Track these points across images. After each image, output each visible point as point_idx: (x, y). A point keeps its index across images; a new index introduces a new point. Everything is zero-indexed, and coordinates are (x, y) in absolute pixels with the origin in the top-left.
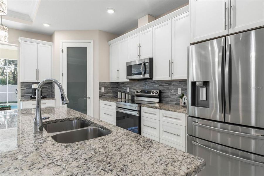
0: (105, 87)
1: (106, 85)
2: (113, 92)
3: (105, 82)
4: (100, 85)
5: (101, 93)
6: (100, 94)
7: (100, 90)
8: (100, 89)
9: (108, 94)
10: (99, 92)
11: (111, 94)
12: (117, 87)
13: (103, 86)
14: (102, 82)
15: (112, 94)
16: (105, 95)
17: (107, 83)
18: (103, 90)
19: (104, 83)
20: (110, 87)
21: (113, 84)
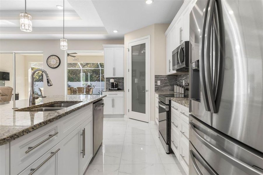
0: (161, 81)
1: (162, 78)
2: (171, 85)
3: (162, 75)
4: (156, 78)
5: (157, 86)
6: (155, 88)
7: (156, 84)
8: (156, 82)
9: (165, 88)
10: (155, 85)
11: (168, 88)
12: (176, 80)
13: (159, 80)
14: (158, 75)
15: (170, 88)
16: (162, 88)
17: (164, 76)
18: (159, 83)
19: (160, 76)
20: (167, 80)
21: (171, 77)
